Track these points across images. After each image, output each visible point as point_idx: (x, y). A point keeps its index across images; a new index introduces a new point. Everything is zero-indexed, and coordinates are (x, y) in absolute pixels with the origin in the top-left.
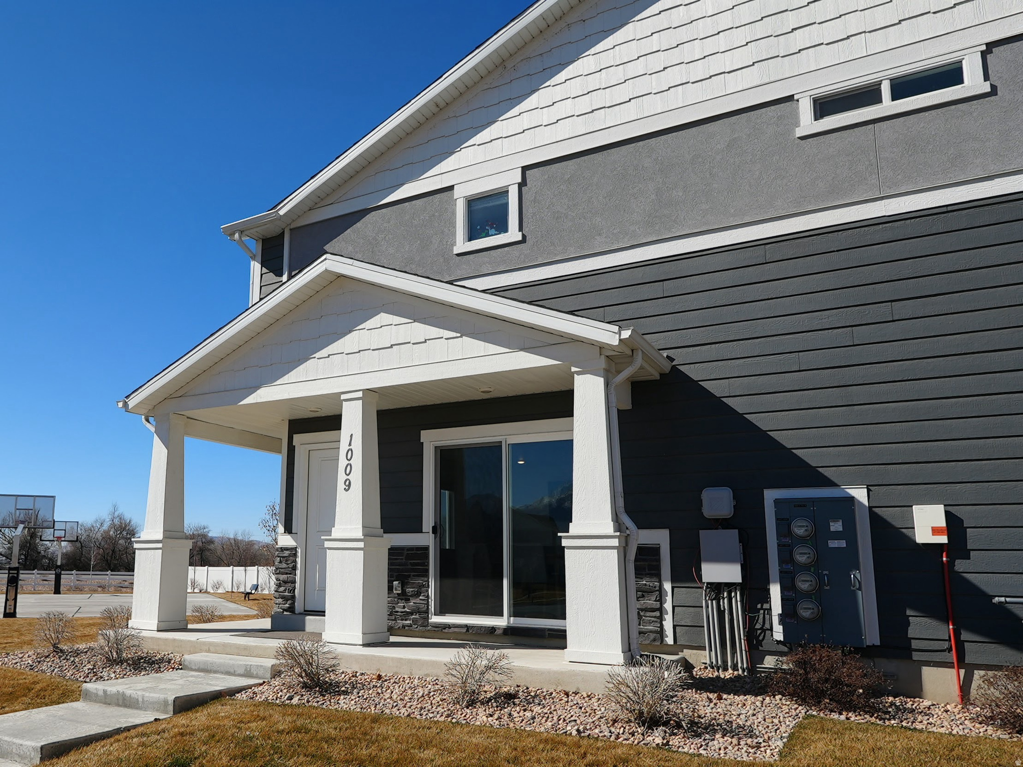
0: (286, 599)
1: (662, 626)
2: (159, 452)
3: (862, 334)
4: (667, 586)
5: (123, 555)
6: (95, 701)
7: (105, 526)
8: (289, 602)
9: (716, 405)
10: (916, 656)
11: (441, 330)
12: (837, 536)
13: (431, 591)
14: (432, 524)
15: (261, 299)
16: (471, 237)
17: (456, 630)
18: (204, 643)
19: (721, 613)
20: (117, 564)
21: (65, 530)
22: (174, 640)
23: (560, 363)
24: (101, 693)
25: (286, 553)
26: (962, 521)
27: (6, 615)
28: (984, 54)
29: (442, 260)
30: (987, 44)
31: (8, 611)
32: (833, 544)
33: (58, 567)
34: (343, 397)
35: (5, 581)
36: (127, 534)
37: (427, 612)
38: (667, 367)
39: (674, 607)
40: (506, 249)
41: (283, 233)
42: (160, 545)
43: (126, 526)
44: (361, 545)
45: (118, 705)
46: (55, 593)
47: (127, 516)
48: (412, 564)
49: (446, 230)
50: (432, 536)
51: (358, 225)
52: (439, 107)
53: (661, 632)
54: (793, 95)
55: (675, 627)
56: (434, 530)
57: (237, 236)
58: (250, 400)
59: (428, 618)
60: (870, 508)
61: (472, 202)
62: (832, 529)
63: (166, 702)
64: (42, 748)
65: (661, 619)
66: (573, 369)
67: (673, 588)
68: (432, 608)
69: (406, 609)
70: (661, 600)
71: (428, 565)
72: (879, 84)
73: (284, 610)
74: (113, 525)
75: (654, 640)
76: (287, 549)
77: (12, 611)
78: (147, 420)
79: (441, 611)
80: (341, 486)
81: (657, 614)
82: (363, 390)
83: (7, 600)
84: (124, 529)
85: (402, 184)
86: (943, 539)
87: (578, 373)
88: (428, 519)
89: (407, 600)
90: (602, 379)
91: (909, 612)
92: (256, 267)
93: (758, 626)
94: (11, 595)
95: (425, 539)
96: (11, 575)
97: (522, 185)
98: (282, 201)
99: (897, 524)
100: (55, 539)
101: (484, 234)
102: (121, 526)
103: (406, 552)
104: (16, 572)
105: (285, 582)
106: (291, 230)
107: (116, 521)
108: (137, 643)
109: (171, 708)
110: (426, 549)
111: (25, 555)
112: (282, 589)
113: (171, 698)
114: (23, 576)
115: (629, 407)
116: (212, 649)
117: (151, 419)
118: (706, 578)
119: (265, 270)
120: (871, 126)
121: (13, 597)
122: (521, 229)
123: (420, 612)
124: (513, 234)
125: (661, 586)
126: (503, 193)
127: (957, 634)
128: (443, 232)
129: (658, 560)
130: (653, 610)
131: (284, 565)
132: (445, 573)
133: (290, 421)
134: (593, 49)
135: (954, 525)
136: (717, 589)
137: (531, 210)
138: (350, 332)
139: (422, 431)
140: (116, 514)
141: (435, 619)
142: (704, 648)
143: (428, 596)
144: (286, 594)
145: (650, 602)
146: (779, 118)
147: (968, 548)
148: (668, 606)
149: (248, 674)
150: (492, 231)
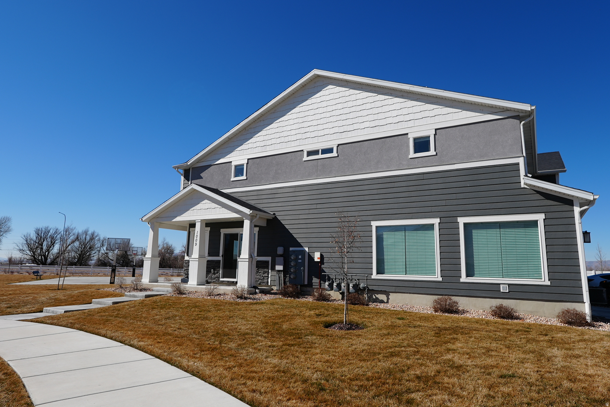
0: (186, 274)
1: (268, 281)
2: (151, 233)
3: (311, 211)
4: (270, 271)
5: (168, 261)
6: (128, 297)
7: (160, 247)
8: (187, 275)
9: (283, 226)
10: (314, 287)
11: (218, 206)
12: (300, 259)
13: (221, 272)
14: (222, 254)
15: (183, 189)
16: (235, 176)
17: (226, 282)
18: (159, 285)
19: (279, 277)
20: (165, 265)
21: (137, 251)
22: (152, 284)
23: (241, 216)
24: (129, 295)
25: (187, 262)
26: (323, 256)
27: (111, 283)
28: (337, 147)
29: (228, 182)
30: (338, 145)
31: (111, 282)
32: (299, 261)
33: (134, 266)
34: (196, 221)
35: (111, 271)
36: (170, 251)
37: (219, 277)
38: (274, 216)
39: (271, 276)
40: (243, 181)
41: (190, 169)
42: (150, 259)
43: (169, 248)
44: (198, 260)
45: (133, 297)
46: (133, 276)
47: (170, 243)
48: (217, 265)
49: (230, 173)
50: (221, 257)
51: (209, 169)
52: (229, 139)
53: (268, 282)
54: (303, 150)
55: (271, 281)
56: (222, 256)
57: (176, 169)
58: (174, 220)
59: (219, 279)
60: (308, 253)
61: (236, 166)
62: (299, 257)
63: (143, 296)
64: (113, 302)
65: (268, 279)
66: (244, 218)
67: (271, 271)
68: (221, 277)
69: (215, 277)
70: (268, 274)
71: (220, 265)
72: (319, 150)
73: (185, 277)
74: (163, 248)
75: (266, 284)
76: (187, 260)
77: (113, 282)
78: (149, 224)
79: (223, 277)
80: (194, 244)
81: (267, 278)
82: (201, 220)
83: (111, 278)
84: (169, 249)
85: (220, 159)
86: (319, 260)
87: (245, 219)
88: (221, 253)
89: (215, 274)
90: (249, 221)
91: (313, 277)
92: (182, 178)
93: (286, 280)
94: (113, 276)
95: (220, 258)
96: (113, 268)
97: (247, 164)
98: (189, 161)
99: (313, 257)
100: (133, 254)
101: (238, 176)
102: (167, 248)
103: (215, 262)
104: (115, 267)
105: (186, 270)
106: (192, 168)
107: (165, 246)
108: (142, 285)
109: (144, 297)
110: (220, 261)
111: (123, 261)
112: (185, 272)
113: (144, 295)
114: (118, 269)
115: (266, 226)
116: (161, 286)
117: (150, 223)
118: (276, 269)
119: (185, 179)
120: (317, 160)
121: (114, 277)
122: (246, 176)
123: (218, 278)
124: (244, 177)
125: (268, 271)
126: (243, 165)
127: (320, 281)
128: (229, 174)
129: (269, 265)
130: (266, 277)
131: (186, 265)
132: (224, 268)
133: (189, 224)
134: (265, 129)
135: (322, 257)
136: (279, 271)
137: (249, 171)
138: (199, 204)
139: (221, 229)
140: (165, 242)
141: (221, 279)
142: (275, 286)
143: (220, 273)
144: (186, 273)
145: (266, 275)
146: (301, 155)
147: (324, 262)
148: (270, 276)
149: (167, 292)
150: (240, 175)
